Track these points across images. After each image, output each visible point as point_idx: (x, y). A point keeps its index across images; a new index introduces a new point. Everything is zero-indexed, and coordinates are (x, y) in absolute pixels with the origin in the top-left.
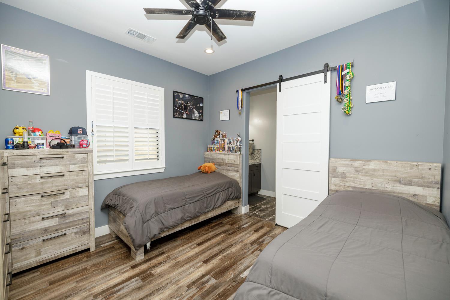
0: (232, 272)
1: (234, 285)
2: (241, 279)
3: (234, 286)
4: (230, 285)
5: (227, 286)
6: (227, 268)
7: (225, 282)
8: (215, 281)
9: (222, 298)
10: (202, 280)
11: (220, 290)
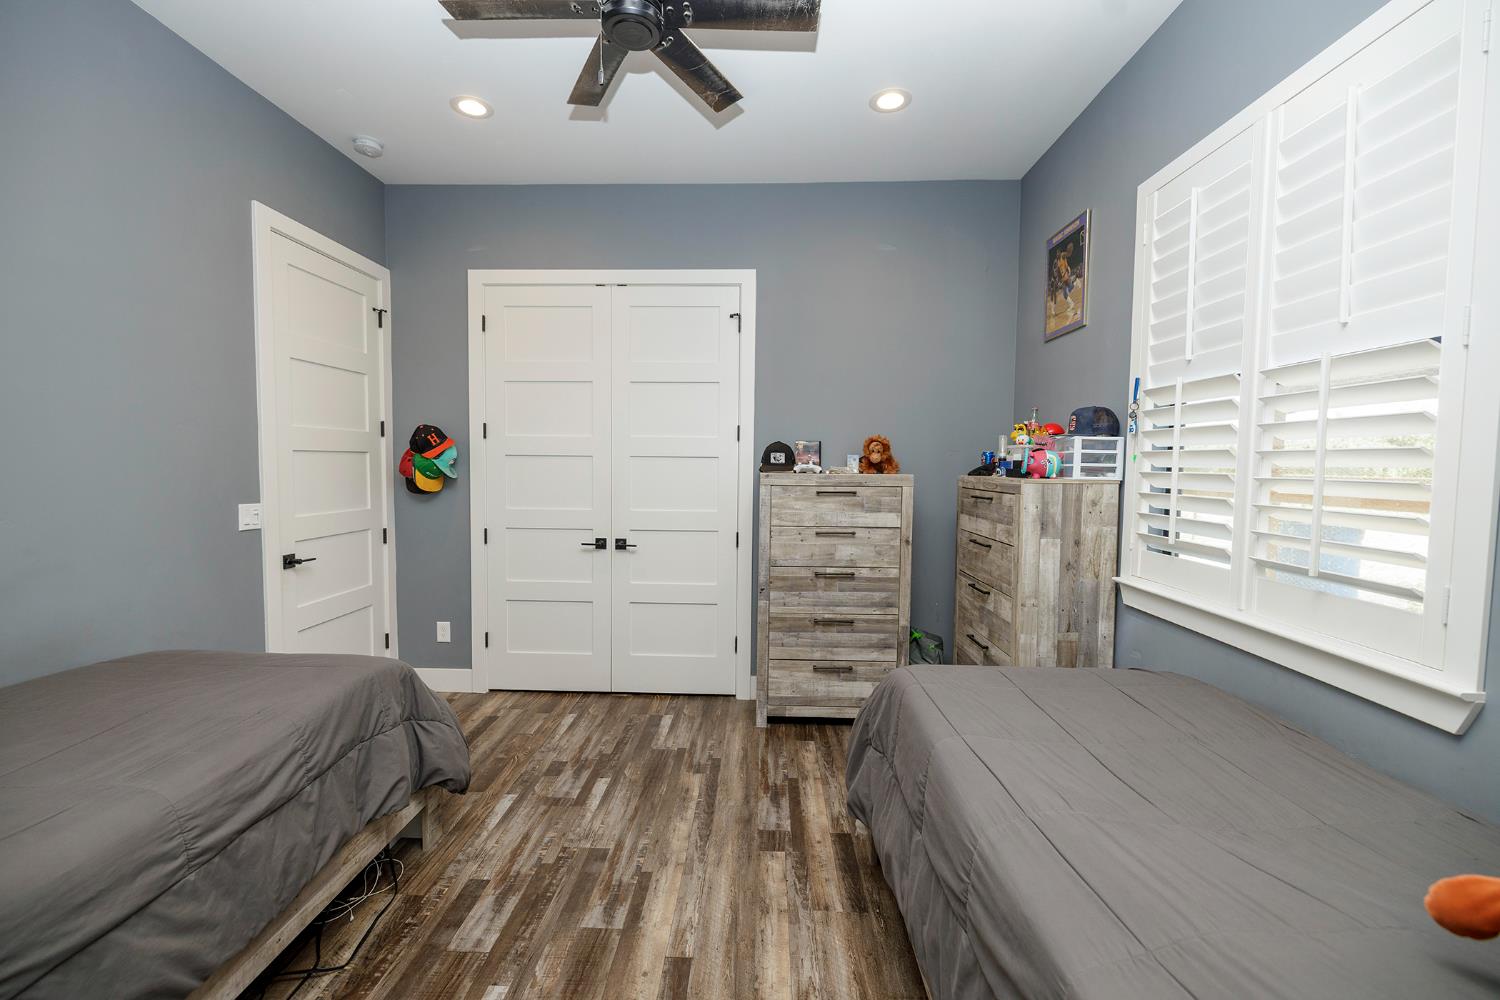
0: (549, 983)
1: (517, 944)
2: (499, 977)
3: (516, 940)
4: (531, 938)
5: (539, 931)
6: (580, 989)
7: (553, 939)
8: (587, 924)
9: (534, 898)
10: (627, 907)
11: (551, 912)
